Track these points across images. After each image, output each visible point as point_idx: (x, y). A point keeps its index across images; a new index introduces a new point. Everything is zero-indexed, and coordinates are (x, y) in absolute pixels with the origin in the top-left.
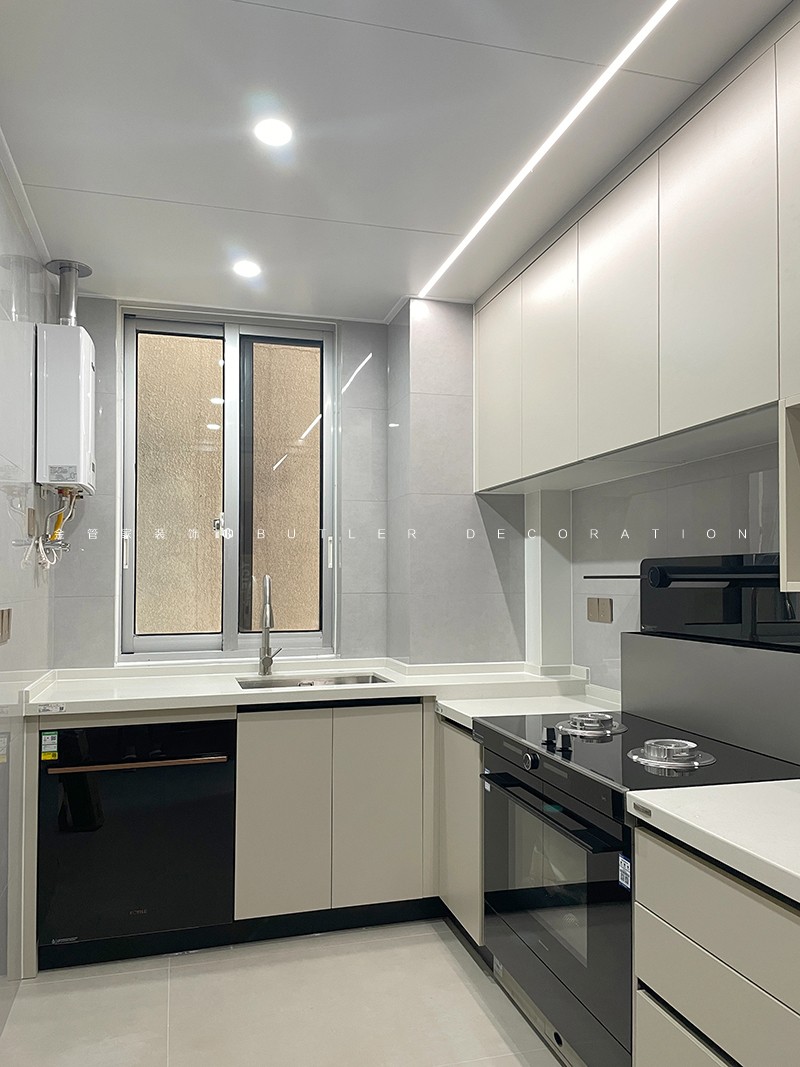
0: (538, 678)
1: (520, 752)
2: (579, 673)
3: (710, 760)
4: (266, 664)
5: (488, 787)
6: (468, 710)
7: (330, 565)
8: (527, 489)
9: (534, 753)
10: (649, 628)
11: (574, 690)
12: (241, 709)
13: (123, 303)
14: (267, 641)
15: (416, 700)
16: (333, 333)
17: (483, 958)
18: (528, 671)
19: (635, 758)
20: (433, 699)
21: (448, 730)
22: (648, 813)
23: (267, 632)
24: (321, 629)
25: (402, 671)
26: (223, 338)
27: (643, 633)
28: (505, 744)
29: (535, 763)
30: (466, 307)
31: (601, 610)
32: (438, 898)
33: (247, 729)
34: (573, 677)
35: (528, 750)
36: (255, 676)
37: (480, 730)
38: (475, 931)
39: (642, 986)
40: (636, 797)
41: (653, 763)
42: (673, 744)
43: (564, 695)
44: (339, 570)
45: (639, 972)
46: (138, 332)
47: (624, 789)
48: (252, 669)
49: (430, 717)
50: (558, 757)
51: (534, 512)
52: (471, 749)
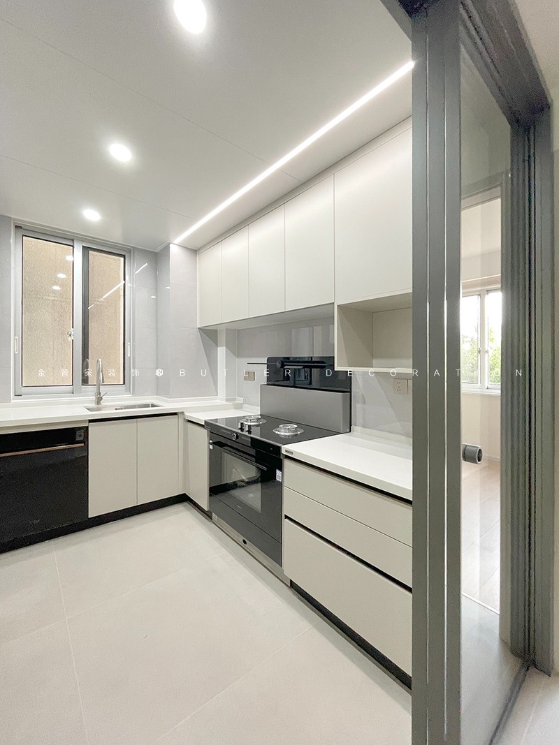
0: (224, 402)
1: (230, 433)
2: (240, 400)
3: (302, 431)
4: (99, 400)
5: (211, 447)
6: (202, 417)
7: (129, 355)
8: (218, 328)
9: (236, 433)
10: (270, 383)
11: (239, 407)
12: (91, 421)
13: (14, 219)
14: (99, 389)
15: (175, 414)
16: (130, 252)
17: (208, 515)
18: (220, 400)
19: (277, 432)
20: (183, 413)
21: (190, 425)
22: (292, 453)
23: (99, 385)
24: (124, 383)
25: (167, 402)
26: (73, 246)
27: (267, 385)
28: (223, 430)
29: (237, 437)
30: (194, 251)
31: (250, 376)
32: (185, 494)
33: (93, 429)
34: (237, 402)
35: (234, 432)
36: (93, 405)
37: (208, 425)
38: (204, 504)
39: (286, 517)
40: (285, 448)
41: (282, 434)
42: (290, 426)
43: (236, 409)
44: (134, 358)
45: (285, 512)
46: (23, 236)
47: (280, 445)
48: (91, 402)
49: (181, 421)
50: (247, 434)
51: (222, 338)
52: (204, 433)
